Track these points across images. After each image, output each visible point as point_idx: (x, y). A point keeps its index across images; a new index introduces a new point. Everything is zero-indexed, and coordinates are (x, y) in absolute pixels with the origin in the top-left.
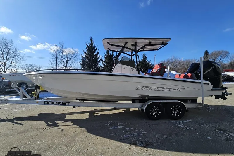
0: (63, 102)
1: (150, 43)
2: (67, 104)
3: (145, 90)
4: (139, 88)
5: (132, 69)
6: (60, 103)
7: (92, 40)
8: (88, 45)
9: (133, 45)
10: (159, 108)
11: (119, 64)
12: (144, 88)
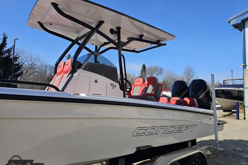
1: (141, 36)
3: (150, 134)
5: (112, 84)
9: (112, 31)
11: (83, 69)
12: (148, 131)
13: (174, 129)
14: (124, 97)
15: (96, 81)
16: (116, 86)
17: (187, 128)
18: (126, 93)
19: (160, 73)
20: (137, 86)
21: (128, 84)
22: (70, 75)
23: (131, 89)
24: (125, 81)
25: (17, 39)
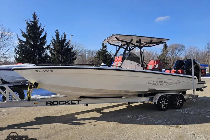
0: (72, 101)
1: (151, 41)
2: (77, 102)
3: (154, 84)
4: (150, 83)
5: (137, 65)
6: (68, 102)
7: (35, 17)
8: (29, 23)
9: (137, 42)
10: (166, 100)
11: (126, 60)
12: (153, 83)
13: (167, 83)
14: (143, 69)
15: (131, 64)
16: (139, 65)
17: (175, 83)
18: (144, 68)
19: (182, 50)
20: (151, 64)
21: (145, 64)
22: (122, 62)
23: (147, 66)
24: (143, 63)
25: (72, 36)
